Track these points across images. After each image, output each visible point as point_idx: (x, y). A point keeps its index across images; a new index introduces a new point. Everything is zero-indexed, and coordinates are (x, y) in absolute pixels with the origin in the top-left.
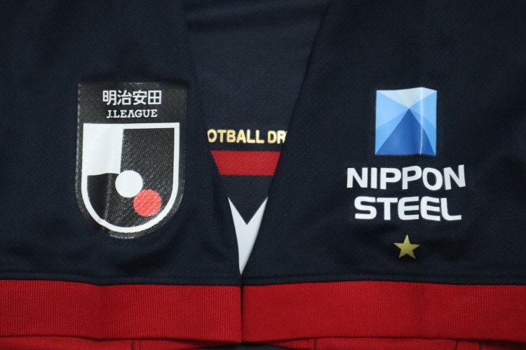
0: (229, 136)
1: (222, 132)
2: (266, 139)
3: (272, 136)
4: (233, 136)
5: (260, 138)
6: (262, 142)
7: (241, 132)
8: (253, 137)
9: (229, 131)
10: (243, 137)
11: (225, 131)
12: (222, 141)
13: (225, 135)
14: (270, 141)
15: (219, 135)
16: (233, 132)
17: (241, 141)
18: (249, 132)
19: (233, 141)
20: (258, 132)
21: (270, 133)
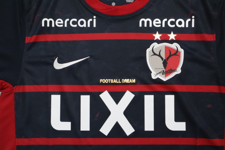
0: (111, 81)
1: (109, 80)
2: (121, 82)
3: (123, 81)
4: (113, 81)
5: (120, 81)
6: (120, 82)
7: (115, 80)
8: (118, 81)
9: (112, 80)
10: (115, 81)
11: (110, 80)
12: (109, 82)
13: (110, 81)
14: (123, 82)
15: (109, 81)
16: (113, 80)
17: (115, 82)
18: (117, 80)
19: (112, 82)
20: (119, 80)
21: (123, 80)
